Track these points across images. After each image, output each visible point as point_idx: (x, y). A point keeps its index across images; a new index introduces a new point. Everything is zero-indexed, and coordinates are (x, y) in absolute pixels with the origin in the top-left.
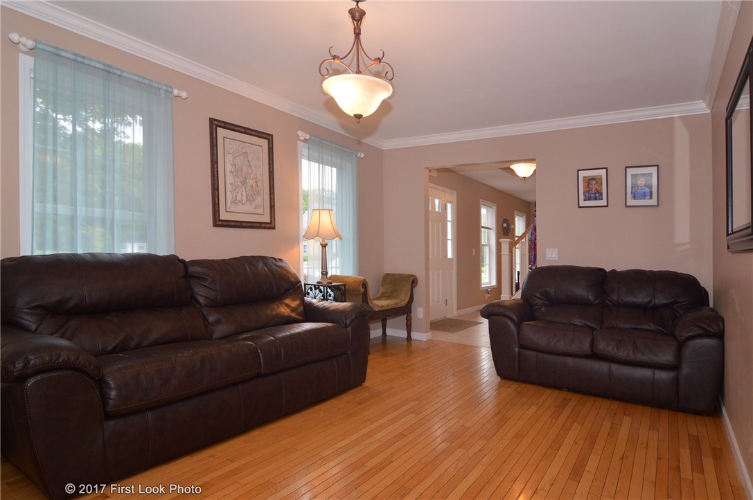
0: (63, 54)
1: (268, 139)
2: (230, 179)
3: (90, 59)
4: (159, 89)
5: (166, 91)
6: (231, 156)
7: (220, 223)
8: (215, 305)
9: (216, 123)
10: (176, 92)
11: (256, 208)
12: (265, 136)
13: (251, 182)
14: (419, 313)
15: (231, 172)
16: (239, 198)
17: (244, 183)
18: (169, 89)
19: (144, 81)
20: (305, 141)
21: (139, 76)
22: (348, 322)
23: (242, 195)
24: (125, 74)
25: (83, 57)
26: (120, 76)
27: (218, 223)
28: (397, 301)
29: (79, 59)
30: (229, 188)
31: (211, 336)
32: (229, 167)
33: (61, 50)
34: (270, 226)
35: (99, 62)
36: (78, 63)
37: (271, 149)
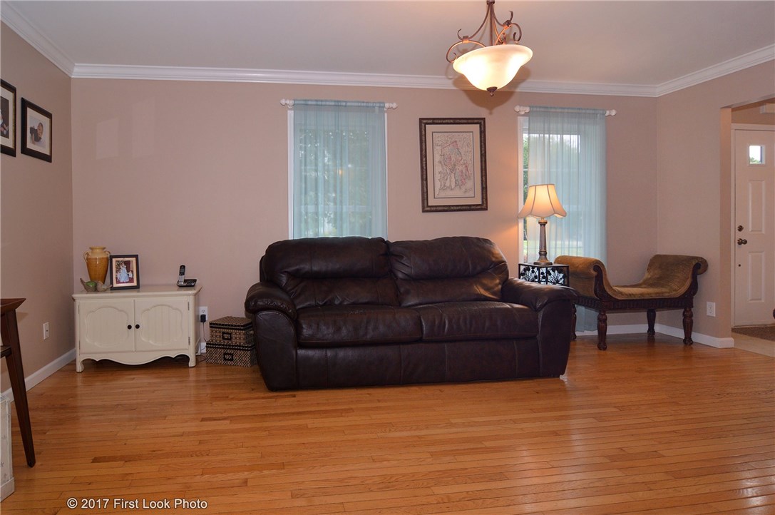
0: (310, 103)
1: (480, 124)
2: (438, 168)
3: (326, 101)
4: (374, 107)
5: (380, 107)
6: (439, 148)
7: (428, 209)
8: (411, 279)
9: (425, 121)
10: (387, 105)
11: (465, 192)
12: (476, 121)
13: (460, 168)
14: (709, 308)
15: (440, 162)
16: (448, 184)
17: (453, 170)
18: (381, 105)
19: (362, 104)
20: (526, 114)
21: (358, 102)
22: (539, 305)
23: (451, 181)
24: (348, 104)
25: (322, 101)
26: (345, 106)
27: (427, 208)
28: (664, 290)
29: (319, 103)
30: (437, 176)
31: (400, 305)
32: (437, 158)
33: (308, 100)
34: (483, 207)
35: (331, 101)
36: (319, 106)
37: (483, 133)
